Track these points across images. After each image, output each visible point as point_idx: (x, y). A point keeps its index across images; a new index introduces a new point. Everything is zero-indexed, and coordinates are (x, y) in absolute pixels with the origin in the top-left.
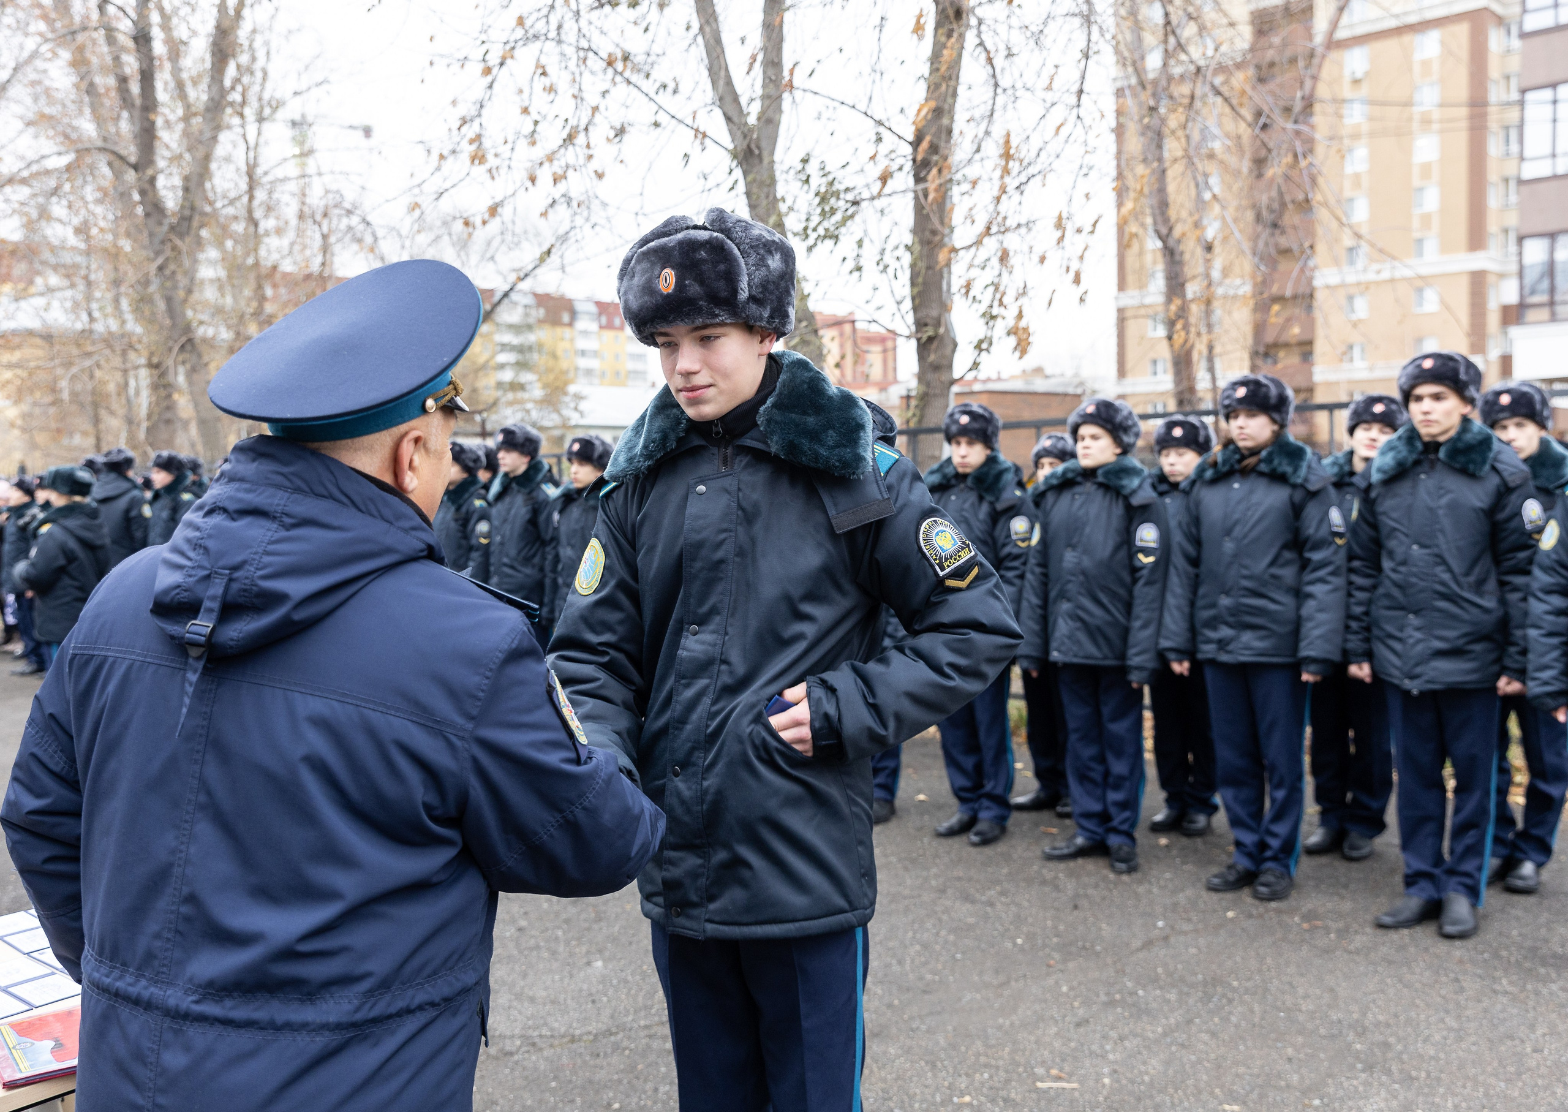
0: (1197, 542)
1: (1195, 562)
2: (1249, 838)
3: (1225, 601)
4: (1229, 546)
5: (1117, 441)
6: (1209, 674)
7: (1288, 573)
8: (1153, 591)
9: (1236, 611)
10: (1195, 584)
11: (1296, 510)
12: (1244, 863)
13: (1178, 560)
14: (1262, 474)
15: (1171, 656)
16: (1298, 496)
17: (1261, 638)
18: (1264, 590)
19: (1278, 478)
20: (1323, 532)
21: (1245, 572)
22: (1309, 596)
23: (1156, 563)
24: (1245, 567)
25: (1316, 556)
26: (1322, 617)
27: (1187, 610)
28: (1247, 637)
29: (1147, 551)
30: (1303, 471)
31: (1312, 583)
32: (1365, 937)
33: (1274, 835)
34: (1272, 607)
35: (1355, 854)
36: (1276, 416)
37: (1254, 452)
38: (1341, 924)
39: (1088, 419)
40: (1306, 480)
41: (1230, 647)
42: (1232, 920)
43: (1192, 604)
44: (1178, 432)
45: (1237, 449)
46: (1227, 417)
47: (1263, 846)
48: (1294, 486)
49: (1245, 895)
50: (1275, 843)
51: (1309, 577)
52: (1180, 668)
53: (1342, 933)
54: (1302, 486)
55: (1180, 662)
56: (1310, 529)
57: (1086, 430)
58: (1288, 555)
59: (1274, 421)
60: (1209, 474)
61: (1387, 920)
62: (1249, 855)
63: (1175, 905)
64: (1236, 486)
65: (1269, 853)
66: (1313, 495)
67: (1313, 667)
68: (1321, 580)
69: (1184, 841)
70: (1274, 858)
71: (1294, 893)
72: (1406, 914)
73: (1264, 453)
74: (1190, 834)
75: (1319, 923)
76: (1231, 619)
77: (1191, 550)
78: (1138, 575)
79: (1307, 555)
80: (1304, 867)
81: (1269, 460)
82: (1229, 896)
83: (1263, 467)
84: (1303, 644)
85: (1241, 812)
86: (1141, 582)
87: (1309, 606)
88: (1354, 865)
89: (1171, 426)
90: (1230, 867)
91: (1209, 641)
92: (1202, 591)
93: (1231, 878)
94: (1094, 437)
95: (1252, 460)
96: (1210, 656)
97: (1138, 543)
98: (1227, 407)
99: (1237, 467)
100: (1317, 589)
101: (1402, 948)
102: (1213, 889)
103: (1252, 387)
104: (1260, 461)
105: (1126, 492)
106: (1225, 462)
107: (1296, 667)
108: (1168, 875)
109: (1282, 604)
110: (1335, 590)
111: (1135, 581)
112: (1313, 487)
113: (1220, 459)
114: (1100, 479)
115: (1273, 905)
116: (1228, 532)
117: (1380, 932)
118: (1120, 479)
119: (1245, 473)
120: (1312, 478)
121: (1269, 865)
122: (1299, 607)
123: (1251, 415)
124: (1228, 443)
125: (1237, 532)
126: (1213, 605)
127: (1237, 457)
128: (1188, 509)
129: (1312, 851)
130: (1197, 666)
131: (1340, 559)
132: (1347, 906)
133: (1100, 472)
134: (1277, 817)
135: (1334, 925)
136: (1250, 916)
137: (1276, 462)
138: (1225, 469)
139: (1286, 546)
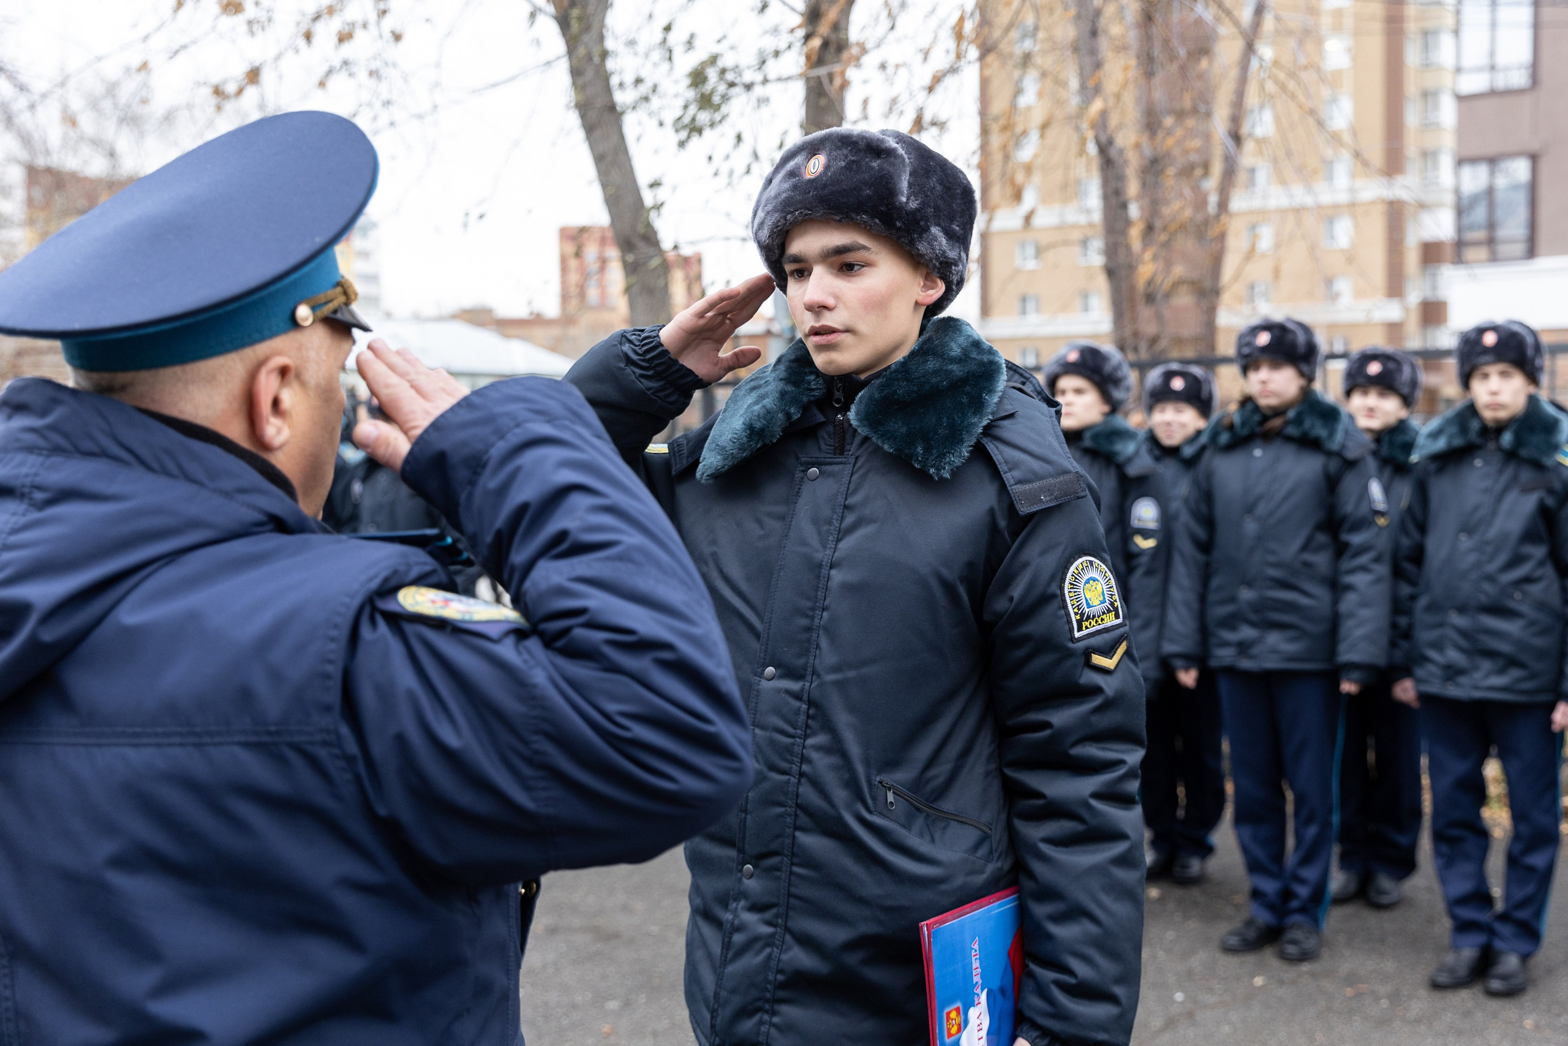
0: (1208, 522)
1: (1206, 547)
2: (1270, 886)
3: (1246, 595)
4: (1251, 527)
5: (1106, 396)
6: (1224, 686)
7: (1321, 560)
8: (1154, 582)
9: (1260, 606)
10: (1205, 575)
11: (1331, 483)
12: (1264, 917)
13: (1184, 545)
14: (1289, 439)
15: (1178, 663)
16: (1334, 465)
17: (1292, 640)
18: (1293, 580)
19: (1310, 443)
20: (1363, 510)
21: (1271, 558)
22: (1349, 588)
23: (1156, 550)
24: (1272, 552)
25: (1356, 539)
26: (1365, 613)
27: (1196, 605)
28: (1274, 639)
29: (1146, 534)
30: (1339, 436)
31: (1352, 571)
32: (1421, 1002)
33: (1302, 881)
34: (1304, 601)
35: (1384, 900)
36: (1305, 368)
37: (1278, 411)
38: (1387, 989)
39: (1069, 369)
40: (1343, 446)
41: (1255, 651)
42: (1260, 988)
43: (1203, 599)
44: (1178, 384)
45: (1257, 408)
46: (1245, 370)
47: (1287, 894)
48: (1329, 454)
49: (1268, 955)
50: (1303, 891)
51: (1346, 564)
52: (1188, 678)
53: (1395, 998)
54: (1339, 454)
55: (1187, 669)
56: (1349, 506)
57: (1067, 383)
58: (1322, 538)
59: (1302, 374)
60: (1224, 438)
61: (1443, 978)
62: (1271, 907)
63: (1190, 974)
64: (1258, 453)
65: (1294, 904)
66: (1350, 464)
67: (1356, 675)
68: (1364, 569)
69: (1178, 892)
70: (1302, 910)
71: (1325, 953)
72: (1462, 971)
73: (1291, 414)
74: (1187, 882)
75: (1363, 987)
76: (1253, 617)
77: (1201, 533)
78: (1135, 562)
79: (1346, 537)
80: (1334, 919)
81: (1298, 421)
82: (1251, 959)
83: (1292, 431)
84: (1342, 647)
85: (1260, 853)
86: (1139, 573)
87: (1349, 602)
88: (1385, 916)
89: (1169, 375)
90: (1249, 923)
91: (1225, 644)
92: (1215, 582)
93: (1251, 934)
94: (1078, 391)
95: (1276, 422)
96: (1227, 662)
97: (1135, 523)
98: (1246, 356)
99: (1258, 430)
100: (1359, 580)
101: (1467, 1014)
102: (1228, 950)
103: (1277, 332)
104: (1287, 423)
105: (1121, 459)
106: (1244, 423)
107: (1334, 674)
108: (1170, 935)
109: (1316, 597)
110: (1378, 580)
111: (1131, 570)
112: (1351, 454)
113: (1237, 419)
114: (1087, 442)
115: (1305, 967)
116: (1250, 509)
117: (1438, 995)
118: (1111, 442)
119: (1268, 437)
120: (1350, 444)
121: (1296, 918)
122: (1335, 602)
123: (1275, 365)
124: (1247, 401)
125: (1261, 509)
126: (1232, 599)
127: (1257, 418)
128: (1196, 483)
129: (1341, 900)
130: (1207, 676)
131: (1383, 543)
132: (1389, 966)
133: (1087, 435)
134: (1307, 859)
135: (1384, 989)
136: (1281, 982)
137: (1307, 423)
138: (1245, 432)
139: (1320, 527)
